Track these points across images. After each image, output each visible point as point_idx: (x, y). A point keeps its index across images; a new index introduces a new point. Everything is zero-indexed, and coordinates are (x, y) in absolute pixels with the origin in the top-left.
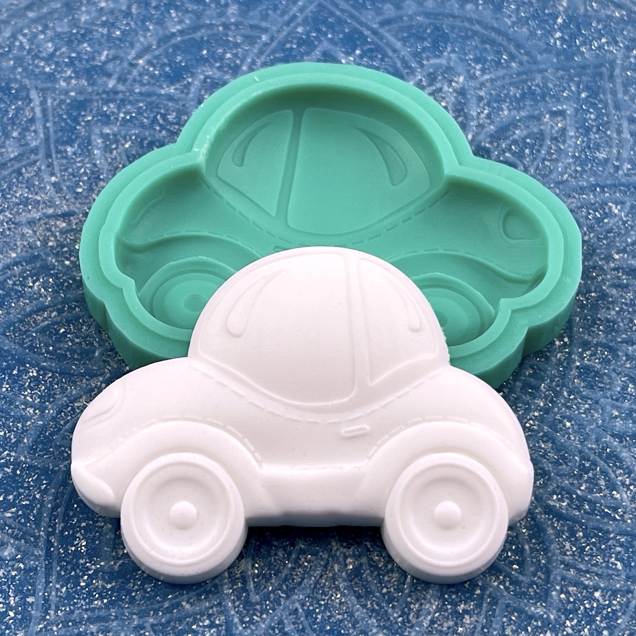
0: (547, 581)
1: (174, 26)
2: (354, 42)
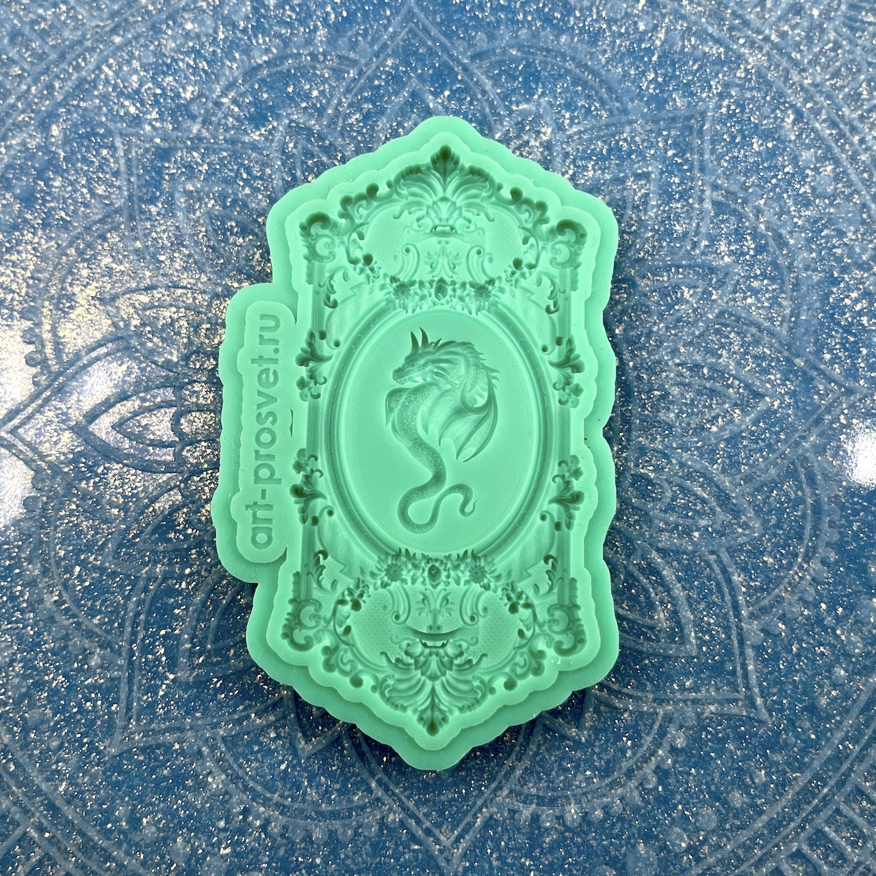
1: (261, 56)
2: (444, 80)
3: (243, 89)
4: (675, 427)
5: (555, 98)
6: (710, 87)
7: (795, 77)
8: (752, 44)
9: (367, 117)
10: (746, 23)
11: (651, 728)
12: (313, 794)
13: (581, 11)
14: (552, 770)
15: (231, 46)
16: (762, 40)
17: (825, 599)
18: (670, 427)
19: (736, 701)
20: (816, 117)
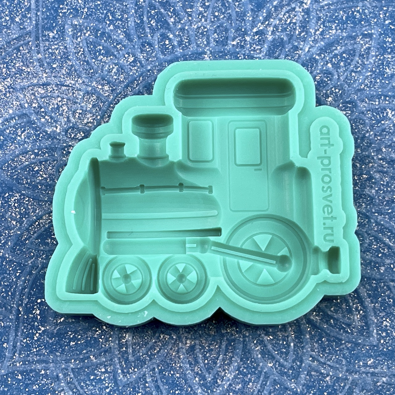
4: (375, 199)
18: (372, 198)
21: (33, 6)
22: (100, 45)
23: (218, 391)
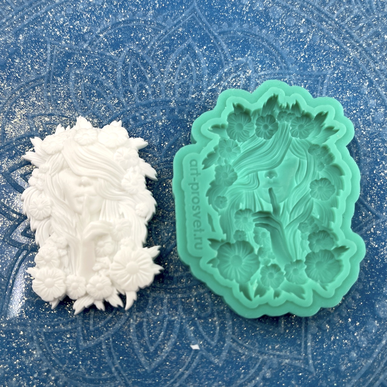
0: (223, 346)
1: (121, 18)
2: (205, 41)
3: (110, 31)
5: (256, 58)
6: (330, 63)
7: (372, 65)
8: (353, 47)
9: (165, 53)
10: (352, 37)
11: (255, 366)
12: (83, 369)
13: (274, 20)
14: (202, 378)
15: (108, 12)
16: (359, 46)
17: (351, 317)
19: (299, 359)
20: (379, 85)
21: (49, 59)
22: (94, 90)
23: (158, 361)
